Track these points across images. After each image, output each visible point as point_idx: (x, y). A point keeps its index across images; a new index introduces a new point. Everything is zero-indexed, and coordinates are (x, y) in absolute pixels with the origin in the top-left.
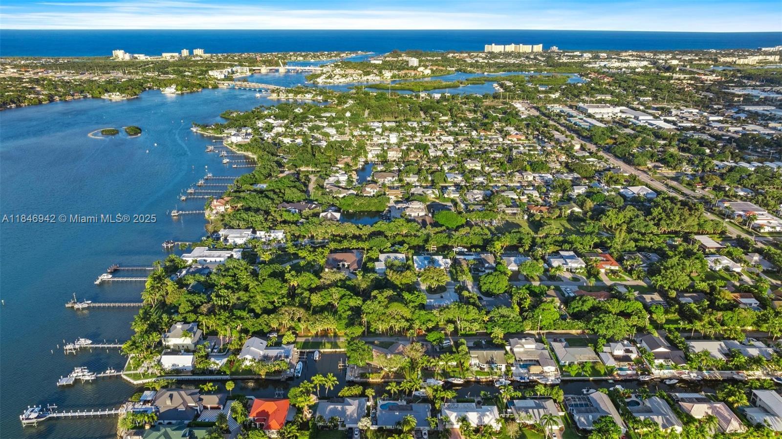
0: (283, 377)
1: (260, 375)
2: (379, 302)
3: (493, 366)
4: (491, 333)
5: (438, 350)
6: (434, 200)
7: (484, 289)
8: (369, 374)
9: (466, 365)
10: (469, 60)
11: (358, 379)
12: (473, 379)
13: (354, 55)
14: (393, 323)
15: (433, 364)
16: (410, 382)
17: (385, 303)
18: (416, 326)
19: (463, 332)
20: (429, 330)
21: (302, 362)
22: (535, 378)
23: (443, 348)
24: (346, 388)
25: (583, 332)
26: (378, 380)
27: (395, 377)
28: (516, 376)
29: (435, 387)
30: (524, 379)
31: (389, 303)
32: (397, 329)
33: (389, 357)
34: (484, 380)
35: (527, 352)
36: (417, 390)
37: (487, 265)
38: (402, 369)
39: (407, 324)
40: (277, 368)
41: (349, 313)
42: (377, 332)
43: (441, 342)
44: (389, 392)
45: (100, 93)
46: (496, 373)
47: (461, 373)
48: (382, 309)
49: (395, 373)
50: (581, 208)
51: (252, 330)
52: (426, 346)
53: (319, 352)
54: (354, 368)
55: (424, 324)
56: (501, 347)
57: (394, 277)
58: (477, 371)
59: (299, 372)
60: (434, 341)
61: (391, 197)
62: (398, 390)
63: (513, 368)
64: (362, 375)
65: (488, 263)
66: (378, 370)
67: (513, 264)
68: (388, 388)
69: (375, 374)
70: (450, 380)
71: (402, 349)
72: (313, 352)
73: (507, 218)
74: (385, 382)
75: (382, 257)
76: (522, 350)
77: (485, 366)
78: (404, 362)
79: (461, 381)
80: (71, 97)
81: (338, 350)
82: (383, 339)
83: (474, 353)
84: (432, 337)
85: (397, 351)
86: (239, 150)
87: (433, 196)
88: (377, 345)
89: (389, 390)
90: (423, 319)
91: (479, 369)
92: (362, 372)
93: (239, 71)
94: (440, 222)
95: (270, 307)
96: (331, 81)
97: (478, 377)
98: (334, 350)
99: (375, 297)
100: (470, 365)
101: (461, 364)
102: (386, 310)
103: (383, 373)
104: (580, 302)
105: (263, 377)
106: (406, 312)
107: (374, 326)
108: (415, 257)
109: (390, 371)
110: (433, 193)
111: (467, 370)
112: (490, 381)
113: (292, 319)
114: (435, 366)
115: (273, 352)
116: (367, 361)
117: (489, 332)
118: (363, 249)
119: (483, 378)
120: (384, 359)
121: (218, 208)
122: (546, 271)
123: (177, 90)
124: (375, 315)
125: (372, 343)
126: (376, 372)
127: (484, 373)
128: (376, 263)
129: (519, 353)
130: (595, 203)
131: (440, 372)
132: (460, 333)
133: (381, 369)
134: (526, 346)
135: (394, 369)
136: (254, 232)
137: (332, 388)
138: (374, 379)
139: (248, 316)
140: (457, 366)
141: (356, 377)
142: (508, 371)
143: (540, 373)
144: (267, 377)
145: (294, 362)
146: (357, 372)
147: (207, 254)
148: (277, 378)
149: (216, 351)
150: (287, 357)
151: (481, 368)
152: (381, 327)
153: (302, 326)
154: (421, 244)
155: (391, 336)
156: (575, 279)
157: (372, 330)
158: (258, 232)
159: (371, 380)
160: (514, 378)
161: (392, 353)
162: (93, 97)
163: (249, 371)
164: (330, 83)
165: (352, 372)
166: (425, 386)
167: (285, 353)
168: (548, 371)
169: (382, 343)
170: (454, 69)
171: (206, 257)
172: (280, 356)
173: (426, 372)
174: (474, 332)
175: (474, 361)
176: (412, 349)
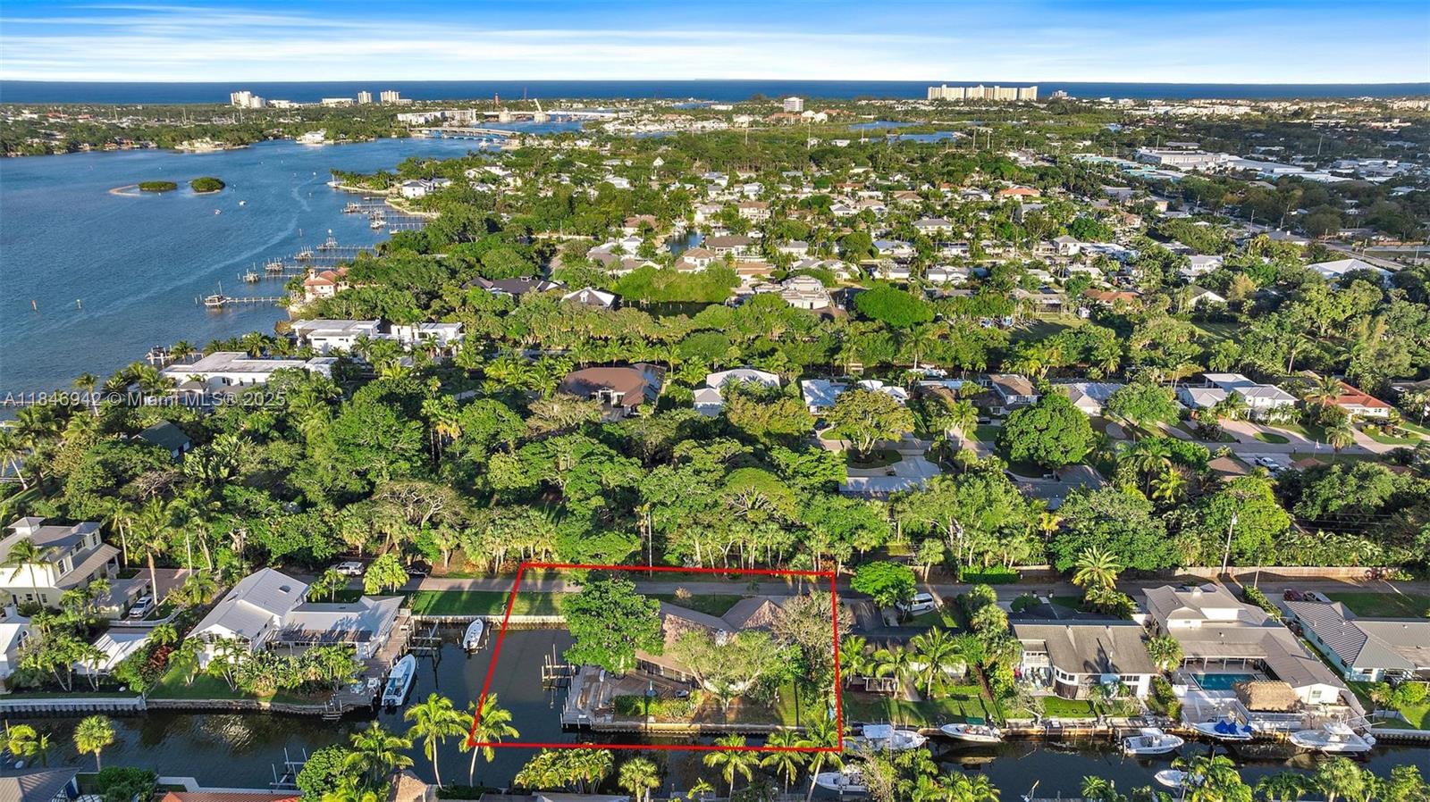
0: (330, 708)
1: (255, 696)
2: (697, 472)
3: (1106, 679)
4: (1071, 572)
5: (894, 623)
6: (849, 284)
7: (1019, 450)
8: (647, 701)
9: (1005, 674)
10: (899, 108)
11: (606, 721)
12: (1037, 729)
13: (681, 104)
14: (738, 534)
15: (883, 669)
16: (803, 735)
17: (716, 475)
18: (818, 545)
19: (973, 569)
20: (858, 559)
21: (420, 656)
22: (1268, 727)
23: (910, 617)
24: (547, 756)
25: (1377, 576)
26: (682, 726)
27: (744, 715)
28: (1194, 718)
29: (905, 760)
30: (1232, 729)
31: (728, 471)
32: (752, 556)
33: (721, 641)
34: (1078, 731)
35: (1214, 633)
36: (828, 767)
37: (1012, 399)
38: (769, 683)
39: (785, 540)
40: (313, 673)
41: (597, 501)
42: (689, 565)
43: (903, 597)
44: (715, 774)
45: (174, 140)
46: (1119, 705)
47: (988, 702)
48: (705, 493)
49: (745, 698)
50: (1223, 294)
51: (277, 549)
52: (854, 608)
53: (486, 623)
54: (595, 679)
55: (842, 539)
56: (1118, 614)
57: (749, 413)
58: (1047, 699)
59: (397, 692)
60: (879, 592)
61: (743, 277)
62: (751, 766)
63: (1179, 690)
64: (622, 707)
65: (1015, 393)
66: (681, 688)
67: (1086, 398)
68: (714, 759)
69: (667, 704)
70: (950, 729)
71: (768, 617)
72: (466, 625)
73: (1038, 315)
74: (704, 734)
75: (715, 379)
76: (1196, 624)
77: (1078, 680)
78: (778, 659)
79: (992, 736)
80: (114, 146)
81: (552, 619)
82: (705, 588)
83: (1032, 634)
84: (871, 579)
85: (750, 623)
86: (413, 210)
87: (846, 276)
88: (682, 604)
89: (721, 766)
90: (839, 523)
91: (1050, 691)
92: (624, 693)
93: (457, 117)
94: (869, 315)
95: (356, 485)
96: (631, 128)
97: (1055, 721)
98: (538, 619)
99: (686, 460)
100: (1018, 676)
101: (983, 674)
102: (718, 493)
103: (699, 700)
104: (1352, 480)
105: (266, 705)
106: (785, 501)
107: (676, 544)
108: (805, 383)
109: (725, 694)
110: (847, 269)
111: (1010, 693)
112: (1101, 736)
113: (415, 522)
114: (890, 675)
115: (322, 621)
116: (641, 655)
117: (1062, 566)
118: (664, 363)
119: (1073, 725)
120: (701, 648)
121: (318, 288)
122: (1185, 416)
123: (327, 138)
124: (681, 512)
125: (668, 599)
126: (675, 695)
127: (1074, 707)
128: (698, 393)
129: (1188, 635)
130: (1260, 281)
131: (908, 698)
132: (962, 570)
133: (693, 684)
134: (1213, 614)
135: (741, 687)
136: (385, 327)
137: (489, 754)
138: (664, 720)
139: (274, 507)
140: (969, 678)
141: (598, 714)
142: (1160, 698)
143: (1291, 710)
144: (281, 707)
145: (386, 657)
146: (605, 693)
147: (236, 367)
148: (312, 709)
149: (137, 612)
150: (364, 636)
151: (1060, 688)
152: (703, 548)
153: (442, 540)
154: (821, 361)
155: (734, 578)
156: (1273, 438)
157: (672, 559)
158: (394, 328)
159: (652, 724)
160: (1194, 728)
161: (733, 628)
162: (159, 147)
163: (220, 684)
164: (629, 132)
165: (585, 692)
166: (864, 752)
167: (359, 623)
168: (1313, 701)
169: (703, 598)
170: (872, 117)
171: (231, 371)
172: (342, 634)
173: (858, 697)
174: (1012, 570)
175: (1032, 663)
176: (805, 613)
